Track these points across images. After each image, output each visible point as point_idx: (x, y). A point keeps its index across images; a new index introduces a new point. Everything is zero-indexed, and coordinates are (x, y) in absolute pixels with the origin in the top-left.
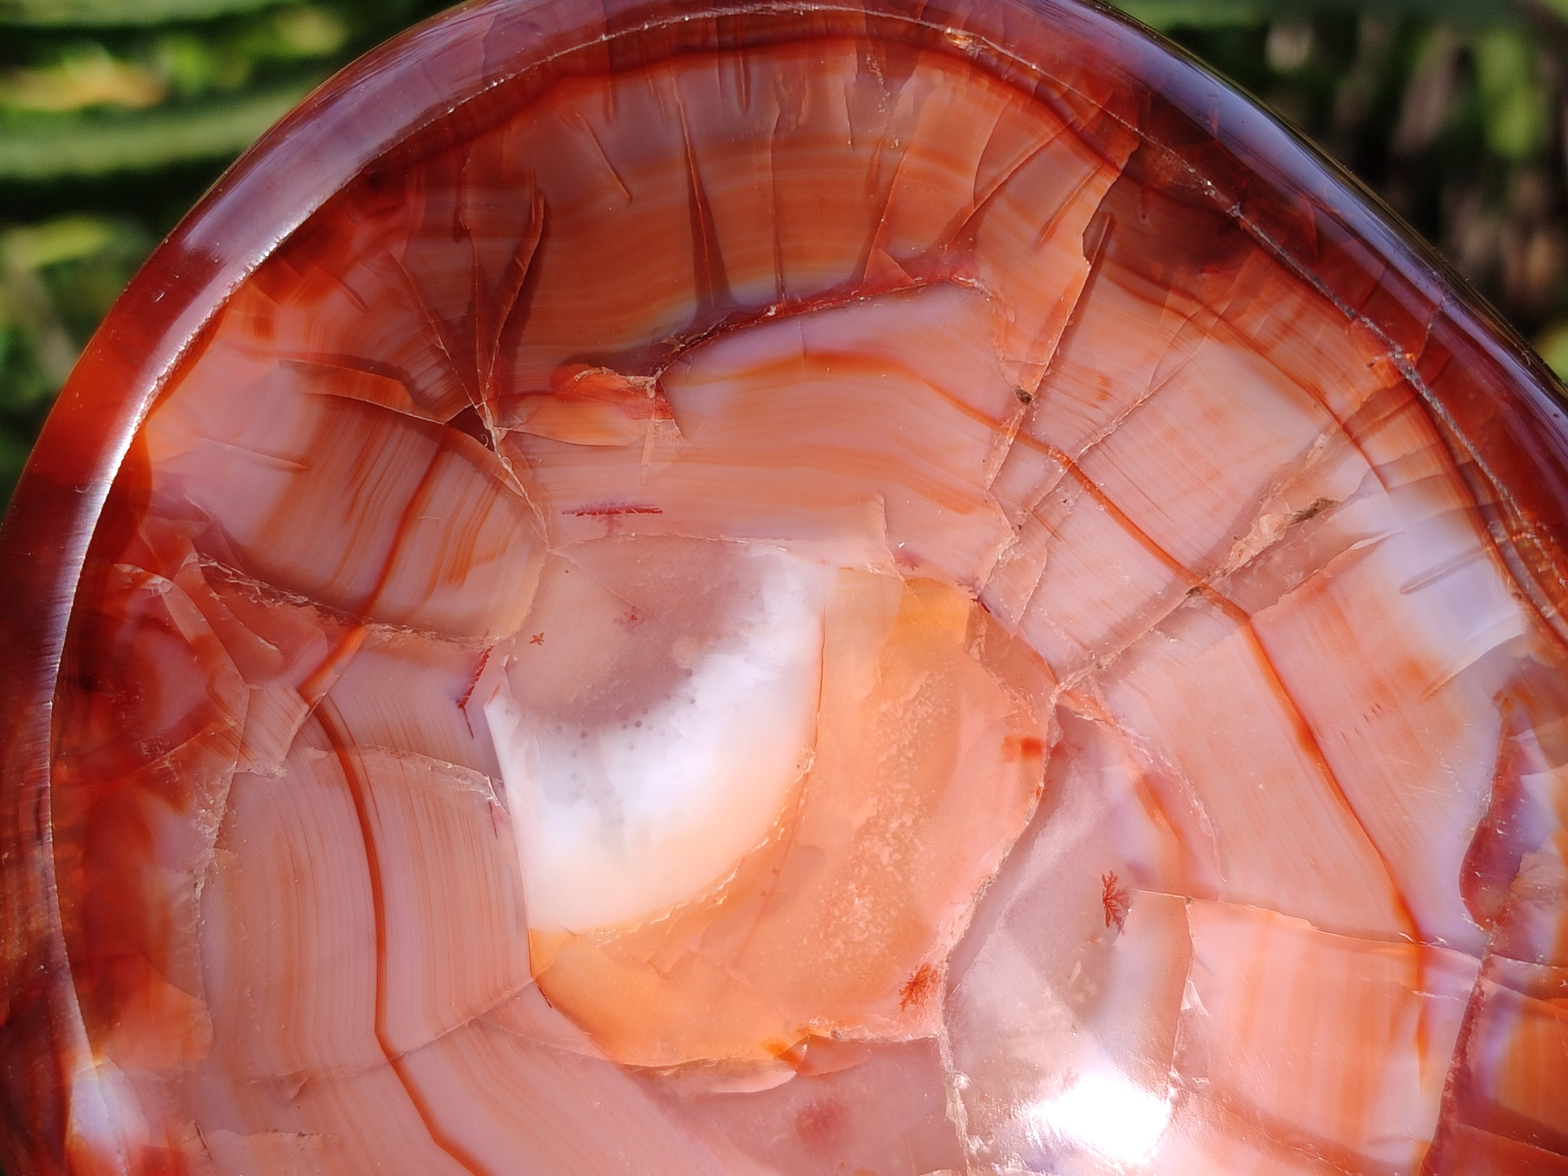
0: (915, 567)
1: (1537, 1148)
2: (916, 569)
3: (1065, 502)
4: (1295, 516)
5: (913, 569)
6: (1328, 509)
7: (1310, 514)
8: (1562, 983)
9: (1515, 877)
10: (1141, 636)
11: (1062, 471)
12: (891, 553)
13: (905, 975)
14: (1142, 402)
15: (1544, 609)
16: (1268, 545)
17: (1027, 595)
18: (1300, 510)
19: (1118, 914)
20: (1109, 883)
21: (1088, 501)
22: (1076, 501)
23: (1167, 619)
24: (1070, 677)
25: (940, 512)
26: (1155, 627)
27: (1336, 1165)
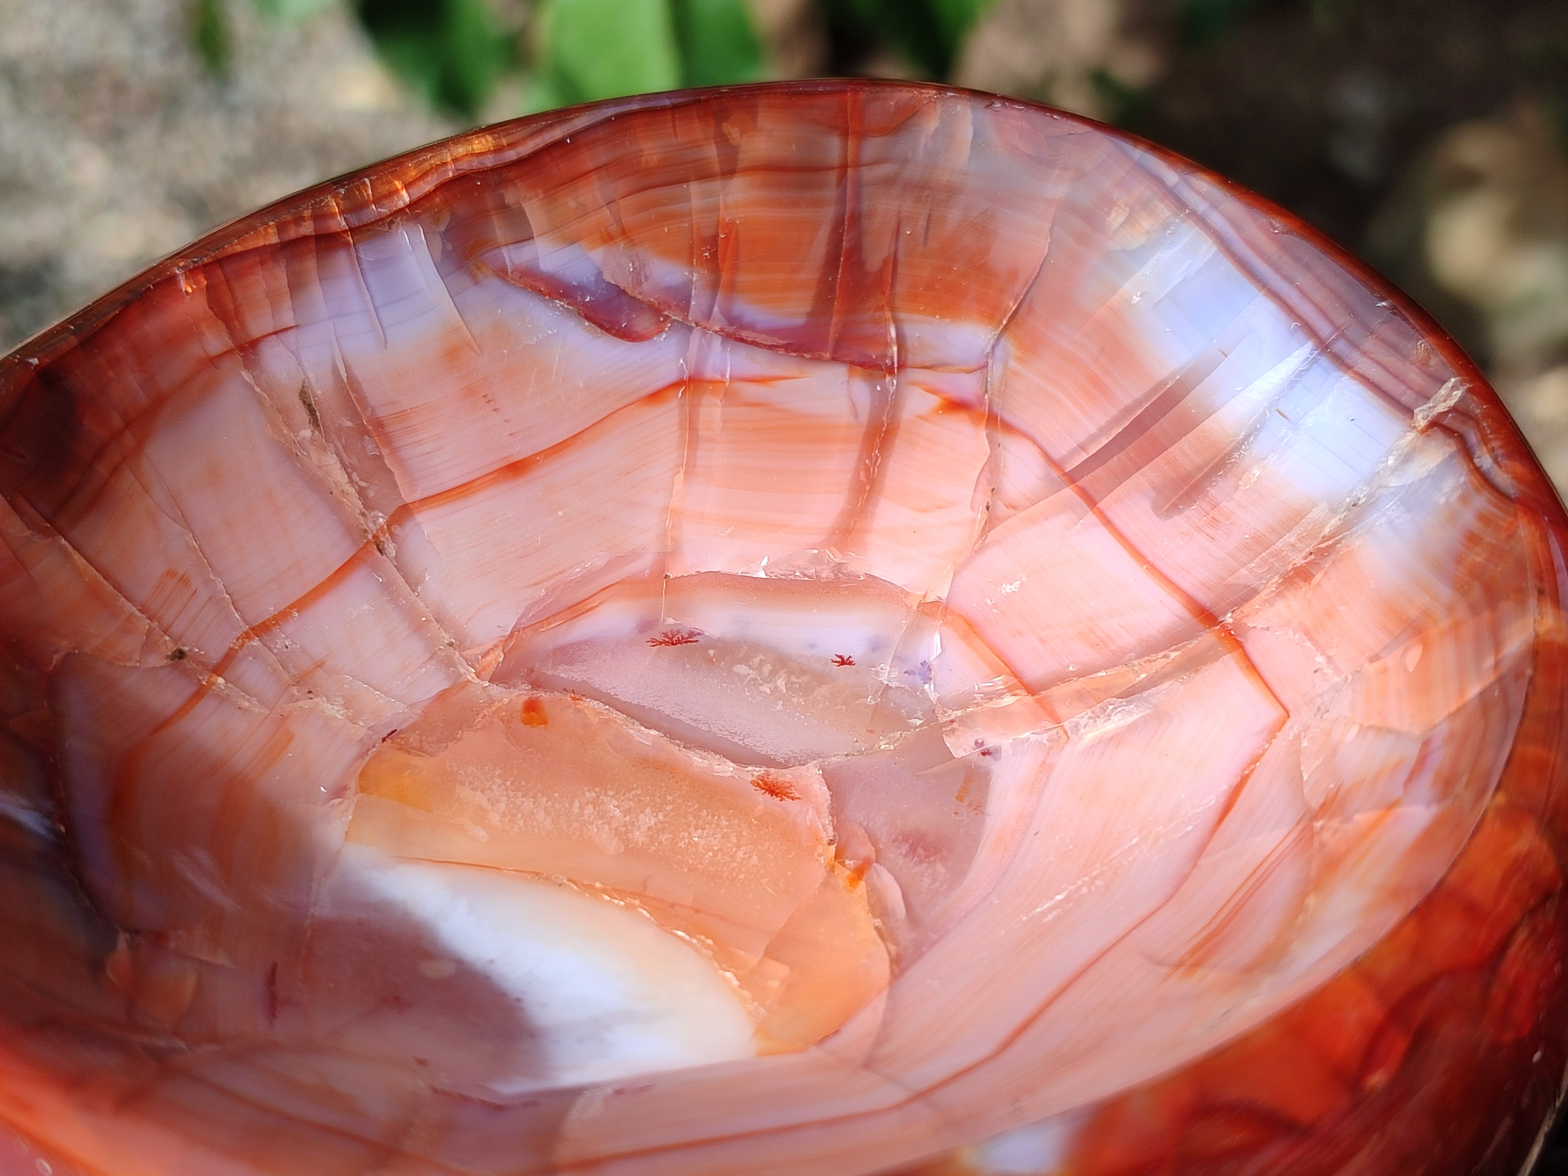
0: (347, 787)
1: (839, 276)
2: (349, 786)
3: (287, 647)
4: (314, 428)
5: (350, 788)
6: (310, 392)
7: (312, 411)
8: (706, 256)
9: (624, 291)
10: (421, 604)
11: (256, 643)
12: (332, 802)
13: (763, 800)
14: (196, 541)
15: (401, 204)
16: (339, 462)
17: (380, 697)
18: (308, 421)
19: (686, 636)
20: (655, 643)
21: (290, 627)
22: (287, 637)
23: (406, 578)
24: (462, 671)
25: (290, 755)
26: (414, 591)
27: (879, 438)
